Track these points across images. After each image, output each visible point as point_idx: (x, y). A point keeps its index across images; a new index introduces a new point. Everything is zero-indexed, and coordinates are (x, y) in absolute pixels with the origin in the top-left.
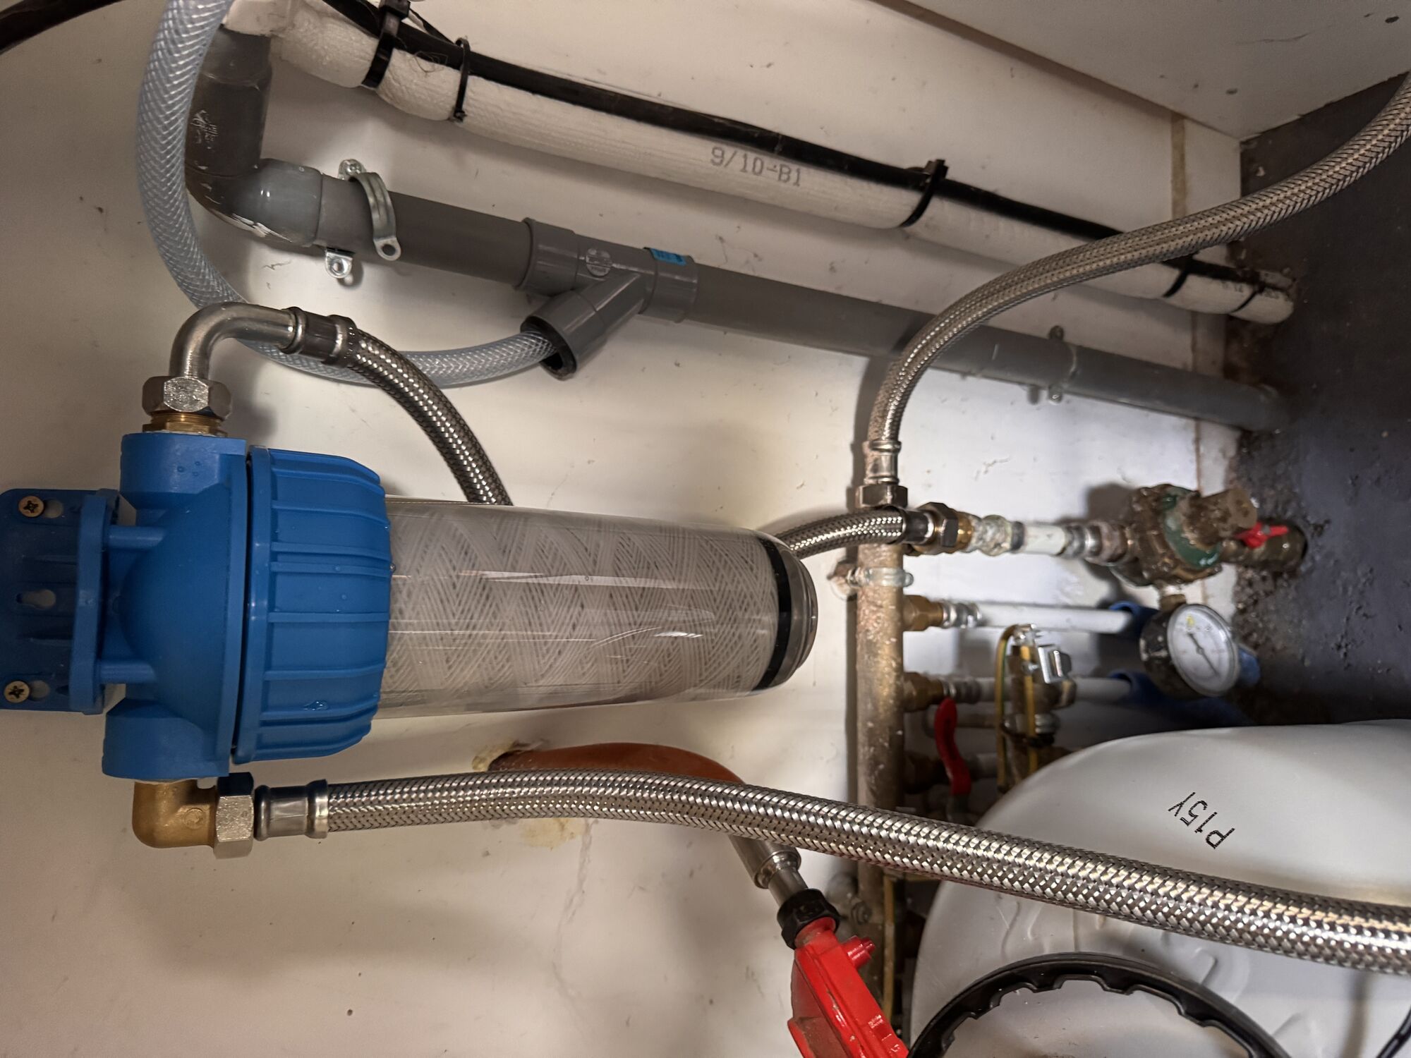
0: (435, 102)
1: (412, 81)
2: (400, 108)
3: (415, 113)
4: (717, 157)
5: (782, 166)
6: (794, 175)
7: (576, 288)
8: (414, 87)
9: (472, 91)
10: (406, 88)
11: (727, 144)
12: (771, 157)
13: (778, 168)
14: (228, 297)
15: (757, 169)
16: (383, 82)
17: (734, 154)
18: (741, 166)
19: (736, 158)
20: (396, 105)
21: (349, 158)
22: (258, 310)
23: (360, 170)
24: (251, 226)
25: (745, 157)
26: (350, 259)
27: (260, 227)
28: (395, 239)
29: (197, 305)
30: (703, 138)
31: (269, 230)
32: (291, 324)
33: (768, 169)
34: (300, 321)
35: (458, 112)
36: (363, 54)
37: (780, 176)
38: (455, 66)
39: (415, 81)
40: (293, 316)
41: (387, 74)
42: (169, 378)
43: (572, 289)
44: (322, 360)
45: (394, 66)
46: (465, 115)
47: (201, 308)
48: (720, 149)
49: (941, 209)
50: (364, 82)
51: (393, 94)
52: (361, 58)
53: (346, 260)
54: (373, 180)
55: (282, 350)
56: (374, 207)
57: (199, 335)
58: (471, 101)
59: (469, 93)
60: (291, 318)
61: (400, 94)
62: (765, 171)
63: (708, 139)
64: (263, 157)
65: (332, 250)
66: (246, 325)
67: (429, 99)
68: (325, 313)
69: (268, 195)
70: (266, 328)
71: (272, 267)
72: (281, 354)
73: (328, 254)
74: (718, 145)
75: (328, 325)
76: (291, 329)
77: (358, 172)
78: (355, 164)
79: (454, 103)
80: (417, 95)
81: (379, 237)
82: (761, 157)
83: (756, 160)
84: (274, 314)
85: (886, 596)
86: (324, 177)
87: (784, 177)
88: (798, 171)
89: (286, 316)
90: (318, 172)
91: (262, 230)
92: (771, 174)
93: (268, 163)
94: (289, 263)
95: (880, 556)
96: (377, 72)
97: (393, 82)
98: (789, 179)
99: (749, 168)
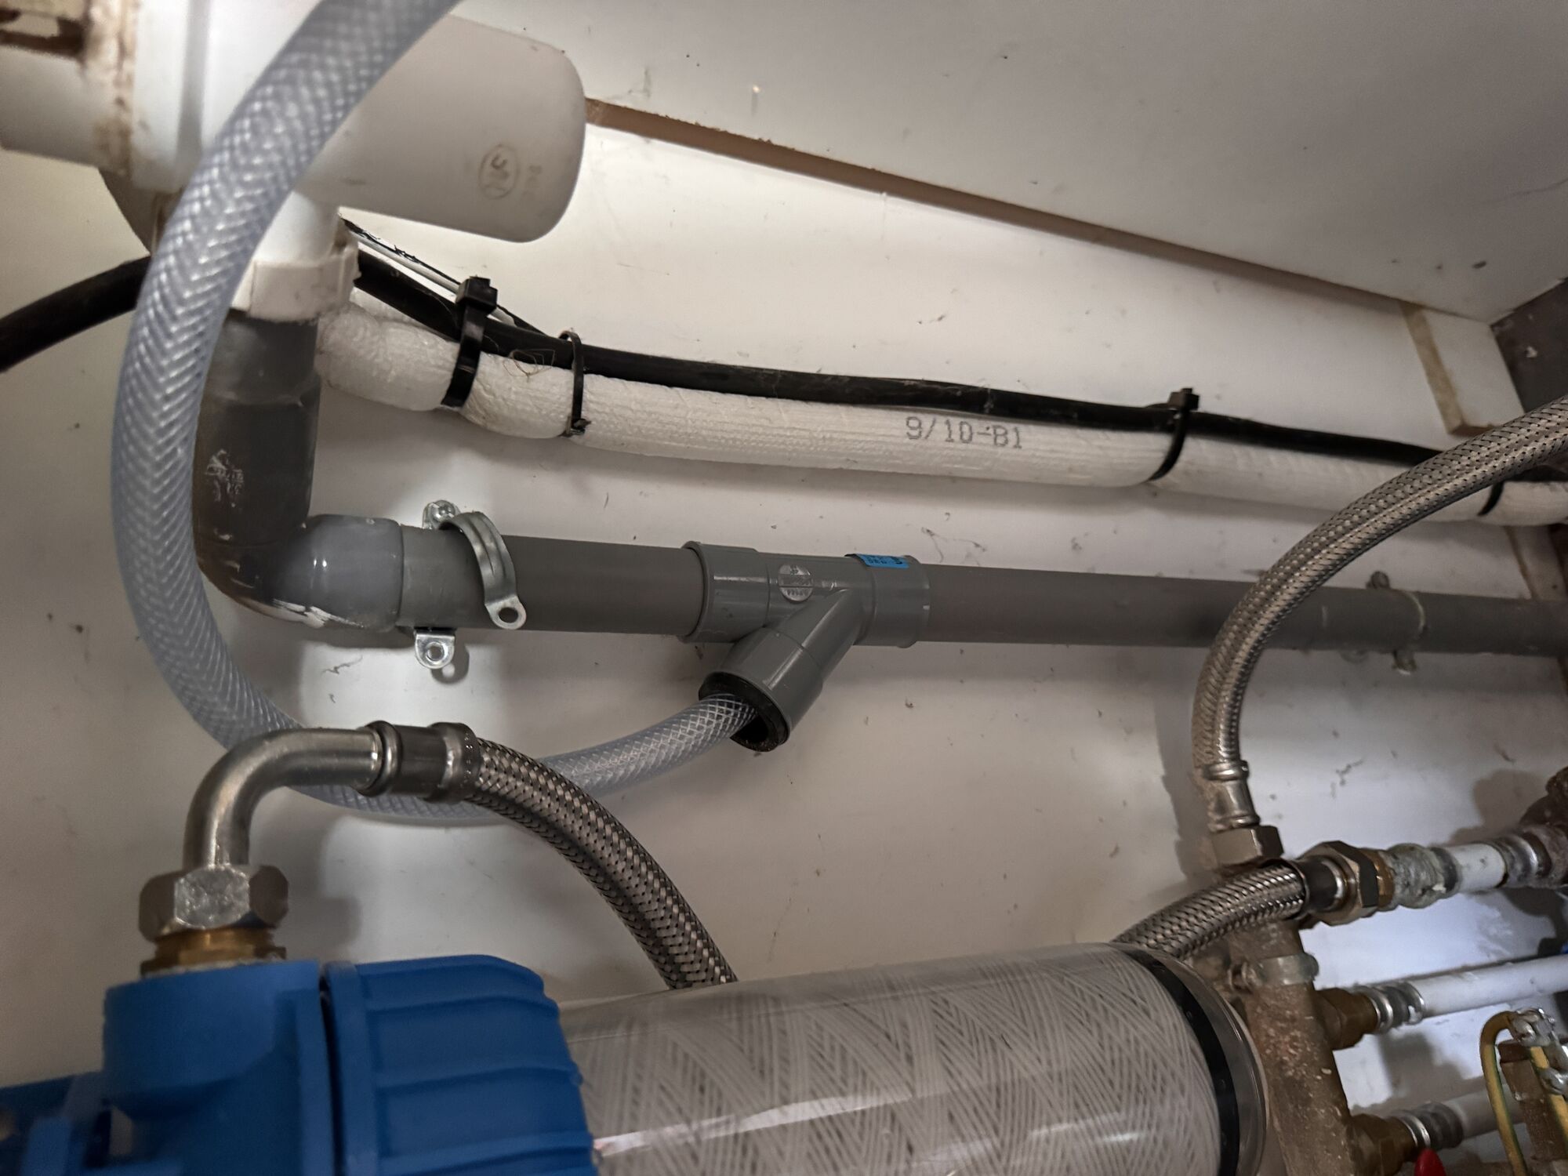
0: (544, 412)
1: (510, 389)
2: (495, 428)
3: (518, 434)
4: (912, 428)
5: (995, 428)
6: (1012, 436)
7: (768, 624)
8: (513, 397)
9: (592, 393)
10: (504, 399)
11: (922, 412)
12: (980, 418)
13: (991, 431)
14: (273, 723)
15: (966, 437)
16: (471, 396)
17: (934, 422)
18: (946, 436)
19: (937, 427)
20: (490, 426)
21: (435, 501)
22: (321, 736)
23: (453, 513)
24: (302, 613)
25: (948, 423)
26: (452, 638)
27: (315, 613)
28: (515, 598)
29: (225, 745)
30: (891, 409)
31: (328, 616)
32: (374, 748)
33: (979, 434)
34: (388, 741)
35: (577, 422)
36: (441, 363)
37: (995, 440)
38: (564, 365)
39: (514, 389)
40: (377, 736)
41: (476, 384)
42: (182, 874)
43: (764, 626)
44: (426, 796)
45: (484, 373)
46: (589, 423)
47: (230, 747)
48: (916, 418)
49: (1199, 450)
50: (444, 402)
51: (485, 410)
52: (439, 367)
53: (446, 641)
54: (476, 522)
55: (361, 792)
56: (482, 557)
57: (230, 791)
58: (592, 406)
59: (587, 395)
60: (373, 739)
61: (496, 409)
62: (975, 438)
63: (898, 409)
64: (313, 512)
65: (423, 629)
66: (304, 763)
67: (536, 411)
68: (424, 722)
69: (325, 564)
70: (334, 762)
71: (336, 670)
72: (360, 797)
73: (419, 636)
74: (912, 414)
75: (429, 741)
76: (375, 756)
77: (451, 515)
78: (446, 506)
79: (569, 411)
80: (519, 407)
81: (493, 599)
82: (967, 420)
83: (962, 424)
84: (346, 737)
85: (1295, 1001)
86: (402, 530)
87: (1000, 440)
88: (1016, 430)
89: (367, 738)
90: (396, 523)
91: (318, 616)
92: (983, 439)
93: (321, 520)
94: (360, 660)
95: (1270, 939)
96: (460, 386)
97: (486, 395)
98: (1006, 442)
99: (956, 437)
